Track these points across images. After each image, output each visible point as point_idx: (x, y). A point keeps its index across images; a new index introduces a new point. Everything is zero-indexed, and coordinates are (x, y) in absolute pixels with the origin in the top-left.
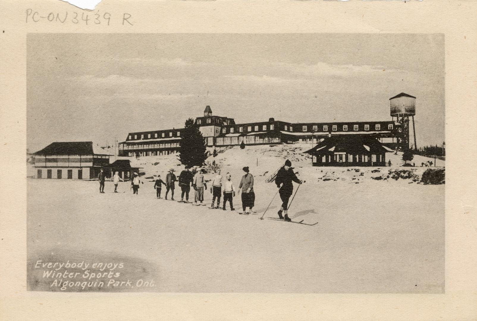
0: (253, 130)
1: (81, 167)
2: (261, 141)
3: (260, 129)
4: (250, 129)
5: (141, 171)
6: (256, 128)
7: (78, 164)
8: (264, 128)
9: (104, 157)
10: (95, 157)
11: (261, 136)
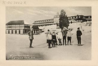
0: (73, 18)
1: (20, 29)
2: (76, 21)
3: (75, 18)
4: (72, 18)
5: (43, 30)
6: (74, 18)
7: (19, 28)
8: (77, 17)
9: (28, 26)
10: (25, 25)
11: (76, 20)
